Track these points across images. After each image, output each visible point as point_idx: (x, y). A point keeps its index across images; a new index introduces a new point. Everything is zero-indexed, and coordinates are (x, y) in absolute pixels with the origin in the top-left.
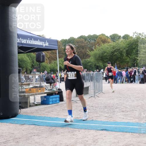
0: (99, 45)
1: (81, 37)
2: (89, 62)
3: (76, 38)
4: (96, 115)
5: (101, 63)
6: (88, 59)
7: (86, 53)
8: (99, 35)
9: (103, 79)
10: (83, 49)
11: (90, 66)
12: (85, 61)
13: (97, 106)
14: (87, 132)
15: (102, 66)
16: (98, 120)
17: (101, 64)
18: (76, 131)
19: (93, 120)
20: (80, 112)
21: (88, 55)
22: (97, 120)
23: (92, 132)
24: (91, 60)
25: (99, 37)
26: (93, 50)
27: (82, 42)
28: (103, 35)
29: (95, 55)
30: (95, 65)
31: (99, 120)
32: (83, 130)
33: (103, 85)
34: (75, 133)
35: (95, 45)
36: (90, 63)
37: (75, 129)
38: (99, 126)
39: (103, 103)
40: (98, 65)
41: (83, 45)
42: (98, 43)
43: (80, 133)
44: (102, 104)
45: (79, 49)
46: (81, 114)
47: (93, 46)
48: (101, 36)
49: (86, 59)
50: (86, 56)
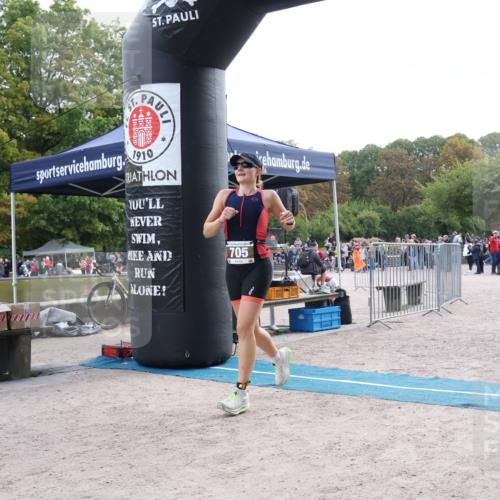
0: (449, 164)
1: (398, 144)
2: (421, 214)
3: (383, 147)
4: (446, 365)
5: (455, 217)
6: (418, 206)
7: (410, 189)
8: (449, 138)
9: (463, 263)
10: (403, 176)
11: (424, 225)
12: (408, 210)
13: (446, 337)
14: (421, 411)
15: (458, 224)
16: (452, 377)
17: (454, 219)
18: (390, 407)
19: (437, 378)
20: (399, 355)
21: (417, 193)
22: (447, 377)
23: (438, 411)
24: (427, 207)
25: (449, 142)
26: (431, 180)
27: (400, 158)
28: (460, 137)
29: (438, 195)
30: (438, 223)
31: (454, 376)
32: (411, 406)
33: (463, 278)
34: (390, 412)
35: (437, 166)
36: (422, 218)
37: (388, 402)
38: (456, 394)
39: (463, 330)
40: (446, 221)
41: (403, 165)
42: (446, 159)
43: (404, 414)
44: (460, 333)
45: (392, 179)
46: (402, 361)
47: (430, 170)
48: (453, 141)
49: (412, 207)
50: (411, 198)
